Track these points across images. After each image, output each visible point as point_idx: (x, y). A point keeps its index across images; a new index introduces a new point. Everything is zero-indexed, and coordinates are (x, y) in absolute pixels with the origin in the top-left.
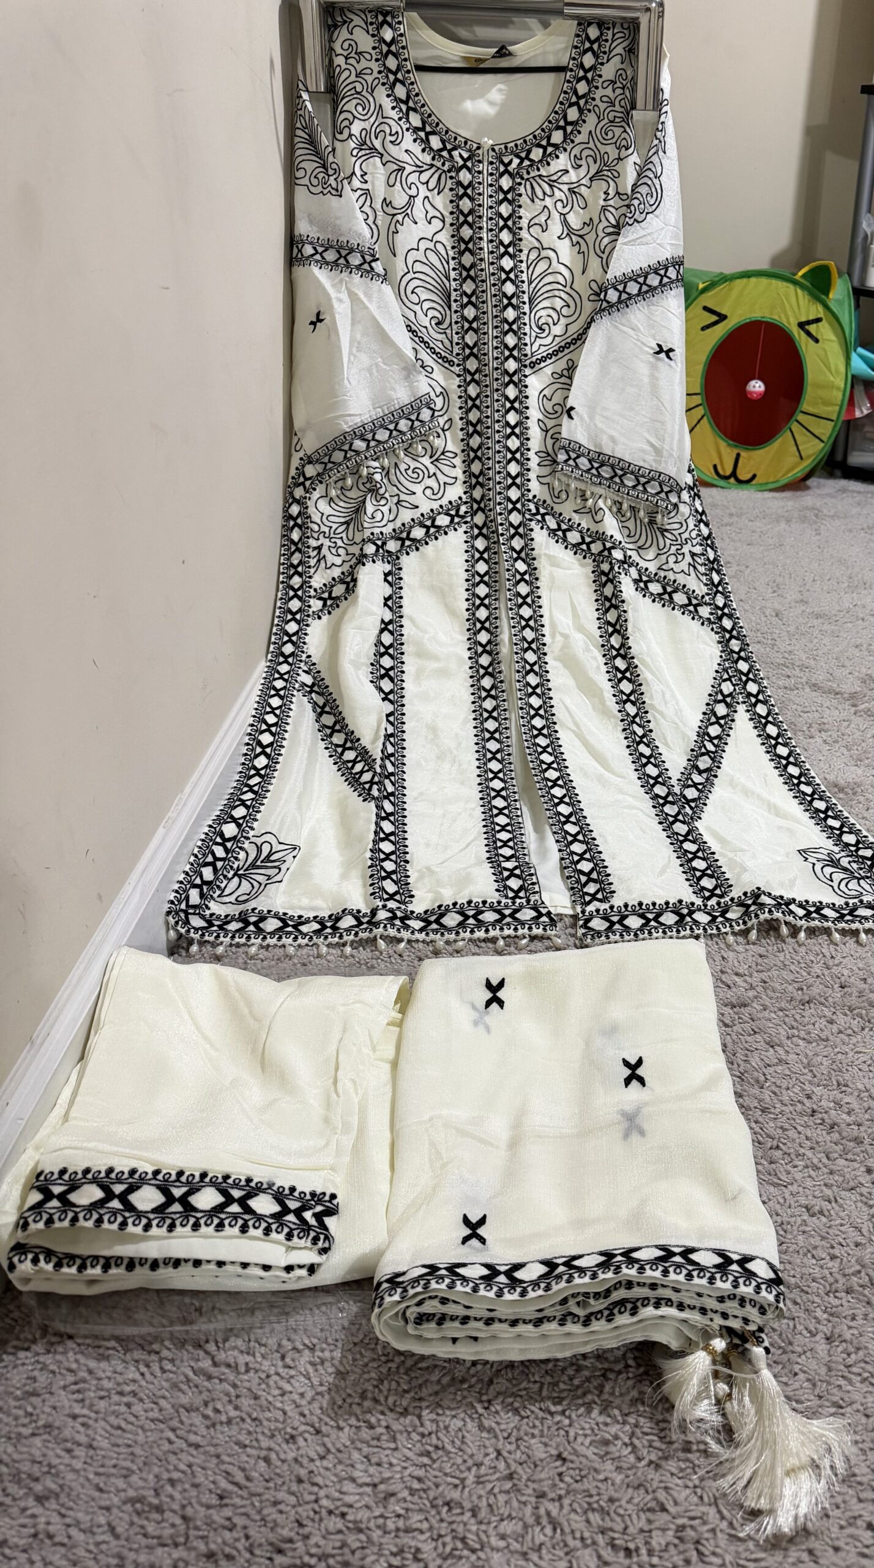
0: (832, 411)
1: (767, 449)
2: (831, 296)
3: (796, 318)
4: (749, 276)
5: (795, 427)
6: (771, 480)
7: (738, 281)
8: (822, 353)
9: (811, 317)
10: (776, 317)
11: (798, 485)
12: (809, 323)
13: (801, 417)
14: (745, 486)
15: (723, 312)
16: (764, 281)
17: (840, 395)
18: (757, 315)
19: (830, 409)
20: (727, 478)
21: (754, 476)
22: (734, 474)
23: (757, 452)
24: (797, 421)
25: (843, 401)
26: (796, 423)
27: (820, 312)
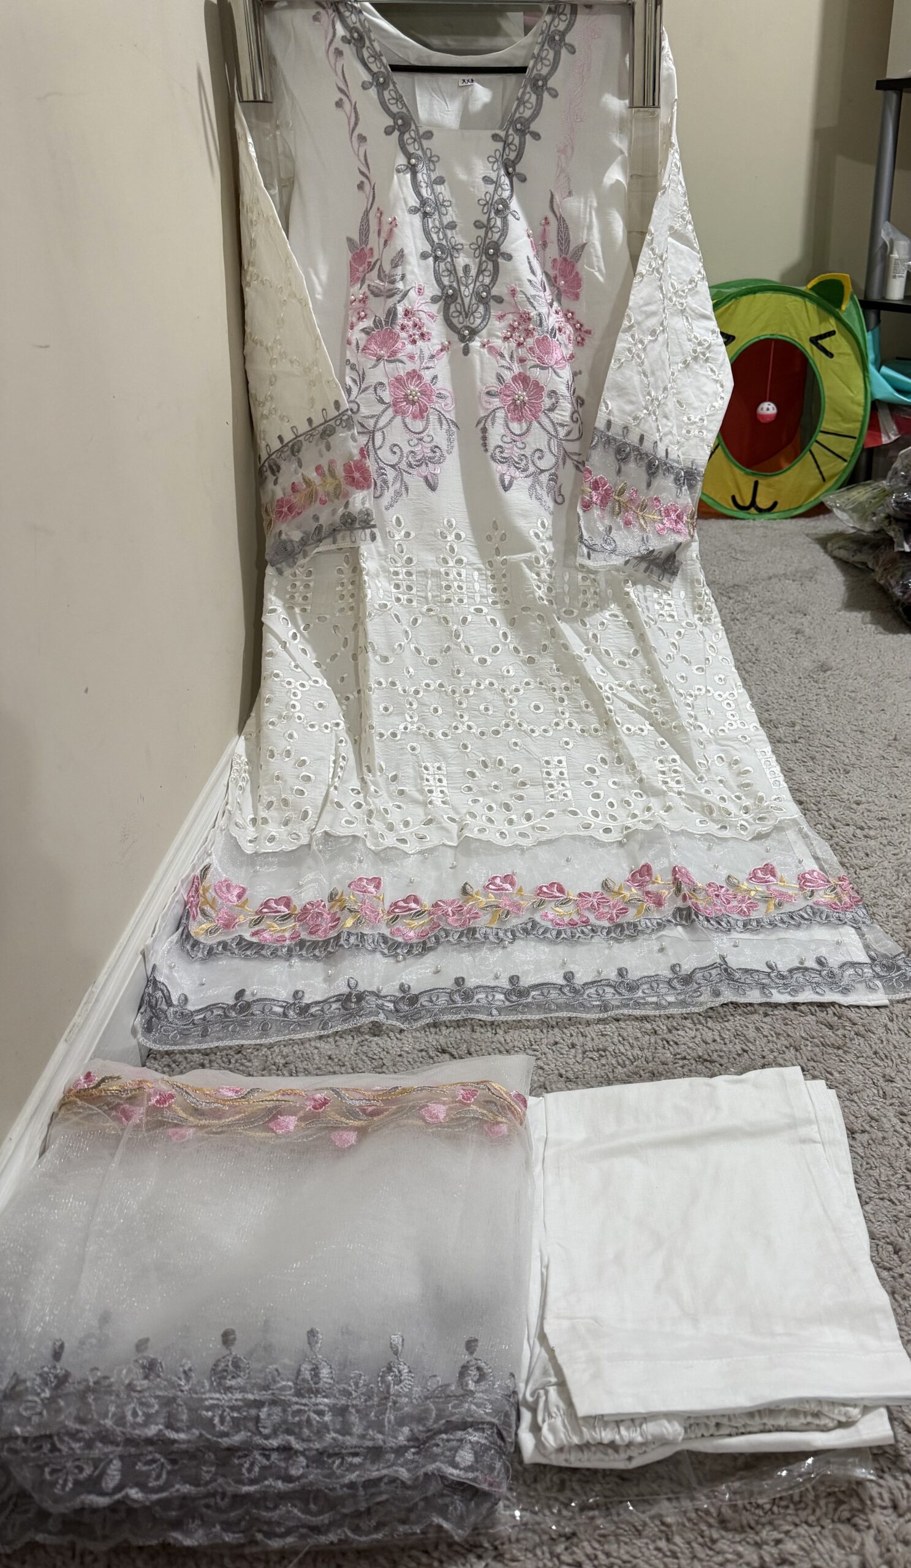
1: (786, 475)
2: (844, 307)
3: (808, 332)
4: (753, 291)
5: (816, 448)
6: (794, 506)
7: (744, 298)
8: (838, 368)
9: (823, 332)
10: (787, 334)
12: (822, 337)
13: (821, 437)
14: (768, 516)
15: (730, 333)
16: (773, 295)
17: (860, 411)
18: (766, 334)
19: (851, 426)
20: (747, 508)
21: (775, 504)
22: (753, 503)
23: (776, 478)
24: (817, 442)
25: (864, 416)
26: (816, 444)
27: (832, 325)
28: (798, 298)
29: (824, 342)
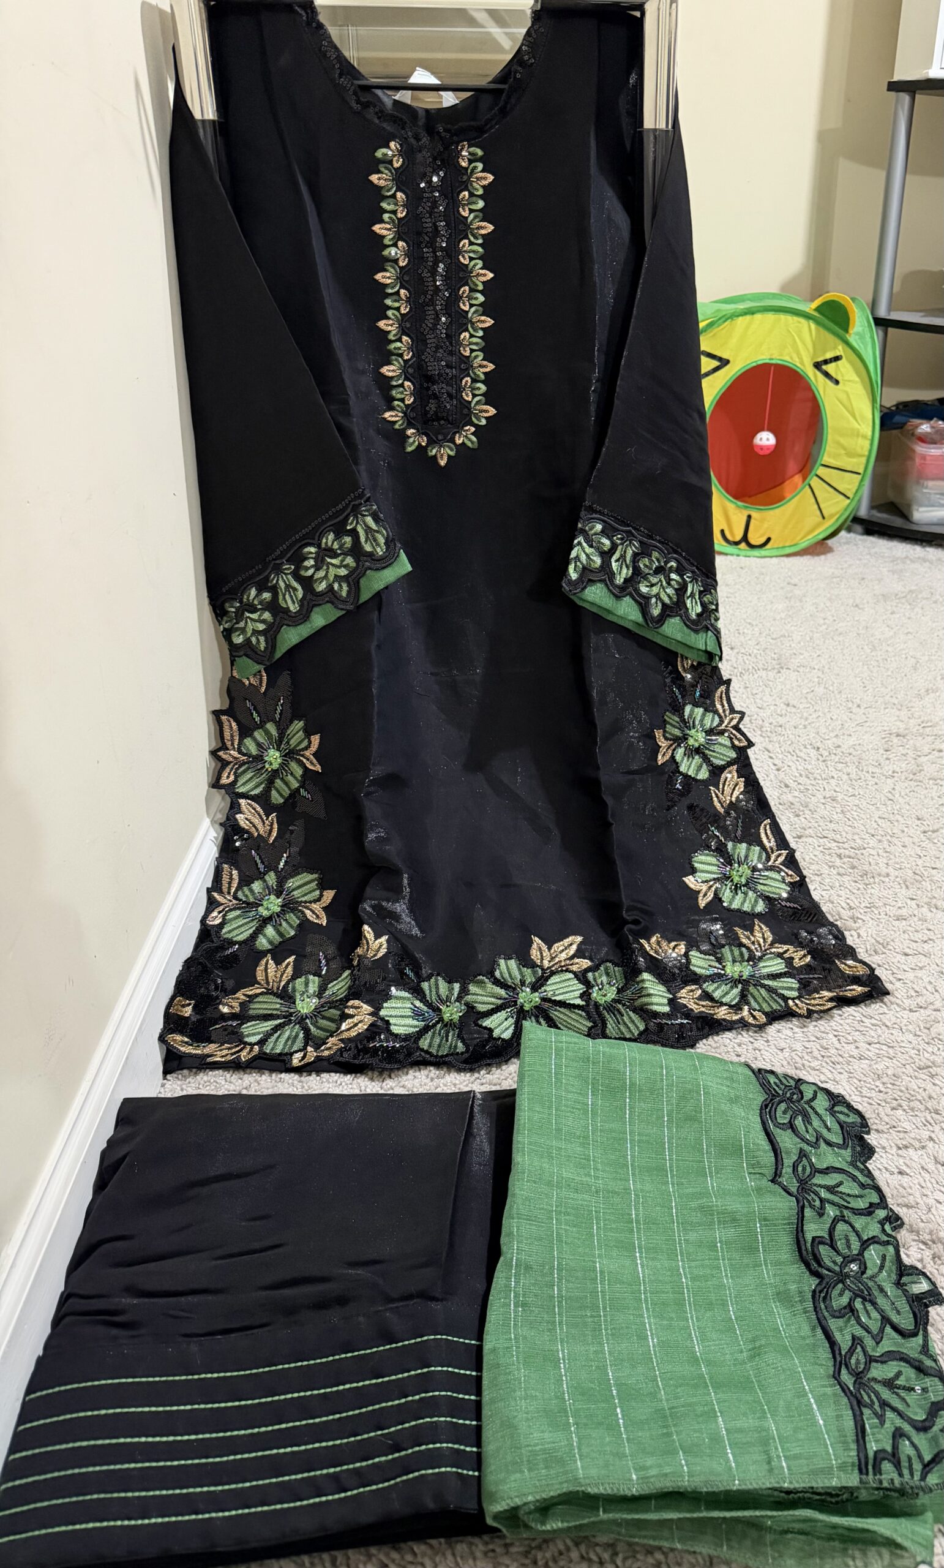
0: (858, 463)
1: (782, 508)
2: (851, 331)
3: (812, 359)
4: (753, 313)
5: (815, 482)
6: (787, 544)
7: (740, 318)
8: (843, 397)
9: (828, 356)
10: (787, 358)
11: (820, 548)
12: (826, 362)
13: (821, 471)
14: (756, 552)
15: (725, 356)
16: (770, 317)
17: (867, 443)
18: (763, 358)
19: (855, 460)
20: (737, 543)
21: (769, 540)
22: (745, 538)
23: (771, 512)
24: (817, 476)
25: (870, 451)
26: (815, 478)
27: (840, 350)
28: (802, 320)
29: (830, 368)
